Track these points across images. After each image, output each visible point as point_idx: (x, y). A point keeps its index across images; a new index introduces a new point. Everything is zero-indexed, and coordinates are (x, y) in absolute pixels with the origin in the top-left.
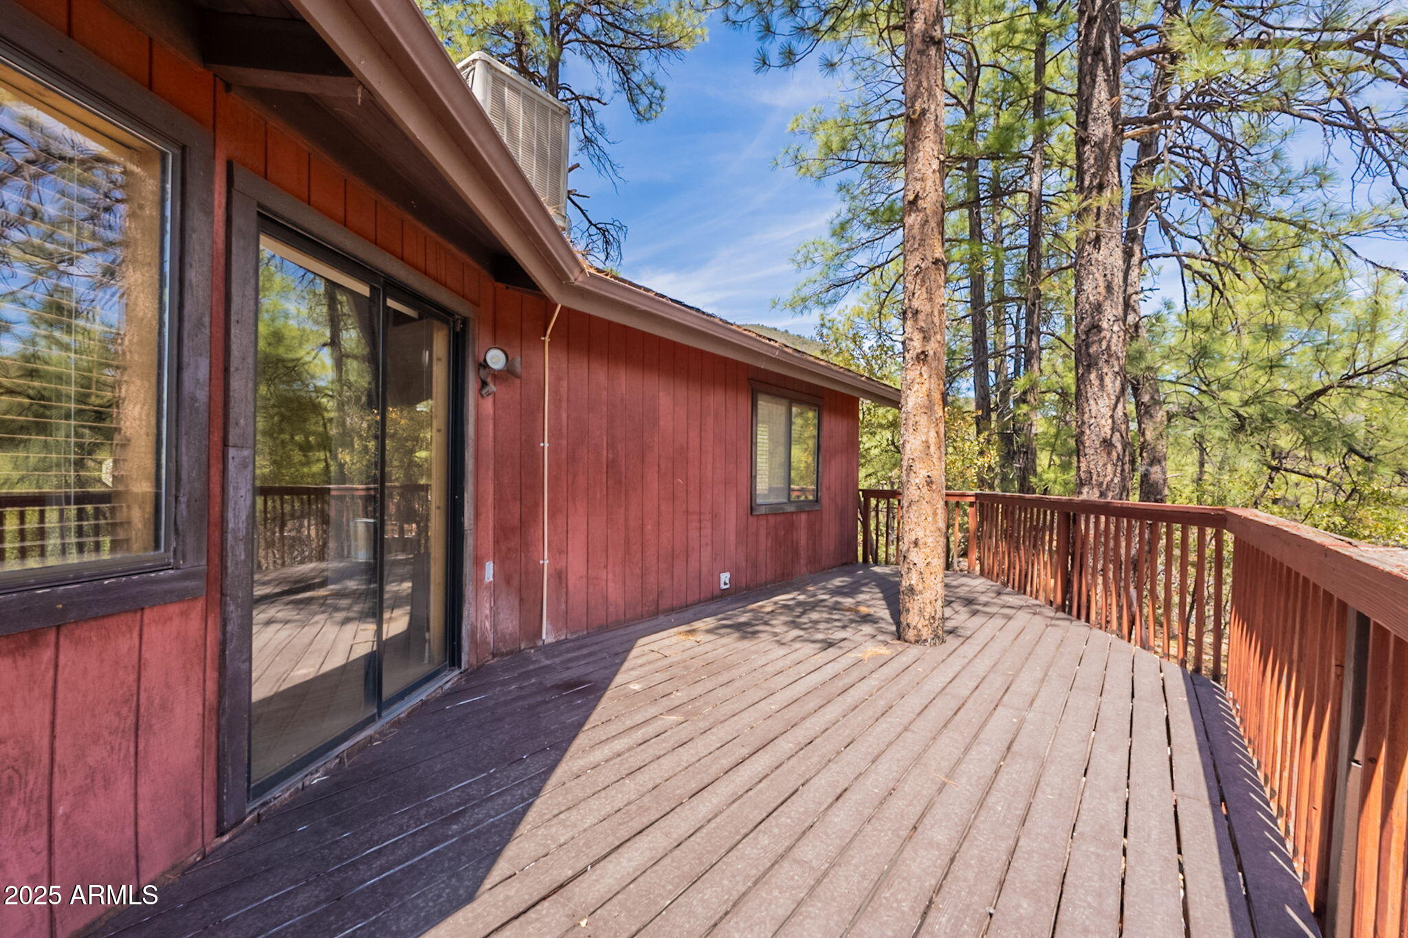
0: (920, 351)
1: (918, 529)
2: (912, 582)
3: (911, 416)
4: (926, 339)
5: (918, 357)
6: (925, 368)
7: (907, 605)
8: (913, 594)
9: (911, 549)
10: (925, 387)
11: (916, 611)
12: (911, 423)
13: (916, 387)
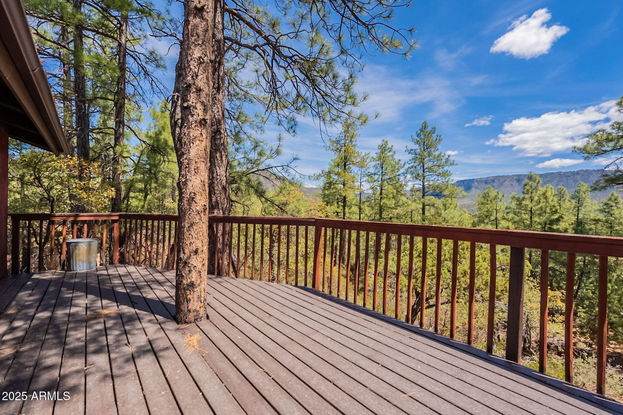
0: (202, 117)
1: (198, 242)
2: (193, 280)
3: (193, 162)
4: (205, 111)
5: (200, 122)
6: (204, 131)
7: (189, 297)
8: (193, 288)
9: (192, 256)
10: (204, 143)
11: (196, 299)
12: (193, 167)
13: (198, 142)
